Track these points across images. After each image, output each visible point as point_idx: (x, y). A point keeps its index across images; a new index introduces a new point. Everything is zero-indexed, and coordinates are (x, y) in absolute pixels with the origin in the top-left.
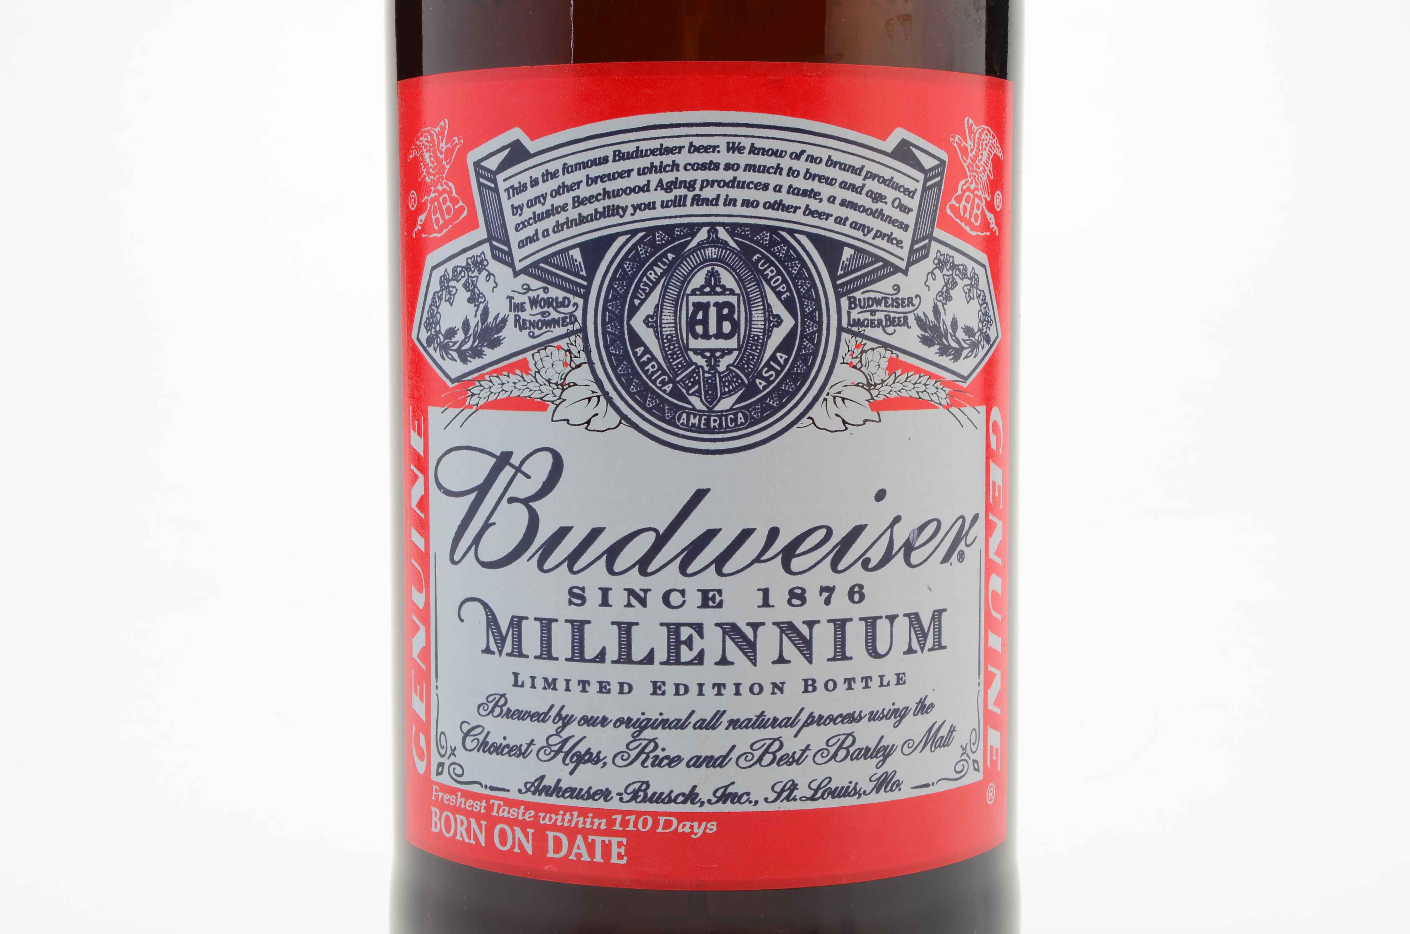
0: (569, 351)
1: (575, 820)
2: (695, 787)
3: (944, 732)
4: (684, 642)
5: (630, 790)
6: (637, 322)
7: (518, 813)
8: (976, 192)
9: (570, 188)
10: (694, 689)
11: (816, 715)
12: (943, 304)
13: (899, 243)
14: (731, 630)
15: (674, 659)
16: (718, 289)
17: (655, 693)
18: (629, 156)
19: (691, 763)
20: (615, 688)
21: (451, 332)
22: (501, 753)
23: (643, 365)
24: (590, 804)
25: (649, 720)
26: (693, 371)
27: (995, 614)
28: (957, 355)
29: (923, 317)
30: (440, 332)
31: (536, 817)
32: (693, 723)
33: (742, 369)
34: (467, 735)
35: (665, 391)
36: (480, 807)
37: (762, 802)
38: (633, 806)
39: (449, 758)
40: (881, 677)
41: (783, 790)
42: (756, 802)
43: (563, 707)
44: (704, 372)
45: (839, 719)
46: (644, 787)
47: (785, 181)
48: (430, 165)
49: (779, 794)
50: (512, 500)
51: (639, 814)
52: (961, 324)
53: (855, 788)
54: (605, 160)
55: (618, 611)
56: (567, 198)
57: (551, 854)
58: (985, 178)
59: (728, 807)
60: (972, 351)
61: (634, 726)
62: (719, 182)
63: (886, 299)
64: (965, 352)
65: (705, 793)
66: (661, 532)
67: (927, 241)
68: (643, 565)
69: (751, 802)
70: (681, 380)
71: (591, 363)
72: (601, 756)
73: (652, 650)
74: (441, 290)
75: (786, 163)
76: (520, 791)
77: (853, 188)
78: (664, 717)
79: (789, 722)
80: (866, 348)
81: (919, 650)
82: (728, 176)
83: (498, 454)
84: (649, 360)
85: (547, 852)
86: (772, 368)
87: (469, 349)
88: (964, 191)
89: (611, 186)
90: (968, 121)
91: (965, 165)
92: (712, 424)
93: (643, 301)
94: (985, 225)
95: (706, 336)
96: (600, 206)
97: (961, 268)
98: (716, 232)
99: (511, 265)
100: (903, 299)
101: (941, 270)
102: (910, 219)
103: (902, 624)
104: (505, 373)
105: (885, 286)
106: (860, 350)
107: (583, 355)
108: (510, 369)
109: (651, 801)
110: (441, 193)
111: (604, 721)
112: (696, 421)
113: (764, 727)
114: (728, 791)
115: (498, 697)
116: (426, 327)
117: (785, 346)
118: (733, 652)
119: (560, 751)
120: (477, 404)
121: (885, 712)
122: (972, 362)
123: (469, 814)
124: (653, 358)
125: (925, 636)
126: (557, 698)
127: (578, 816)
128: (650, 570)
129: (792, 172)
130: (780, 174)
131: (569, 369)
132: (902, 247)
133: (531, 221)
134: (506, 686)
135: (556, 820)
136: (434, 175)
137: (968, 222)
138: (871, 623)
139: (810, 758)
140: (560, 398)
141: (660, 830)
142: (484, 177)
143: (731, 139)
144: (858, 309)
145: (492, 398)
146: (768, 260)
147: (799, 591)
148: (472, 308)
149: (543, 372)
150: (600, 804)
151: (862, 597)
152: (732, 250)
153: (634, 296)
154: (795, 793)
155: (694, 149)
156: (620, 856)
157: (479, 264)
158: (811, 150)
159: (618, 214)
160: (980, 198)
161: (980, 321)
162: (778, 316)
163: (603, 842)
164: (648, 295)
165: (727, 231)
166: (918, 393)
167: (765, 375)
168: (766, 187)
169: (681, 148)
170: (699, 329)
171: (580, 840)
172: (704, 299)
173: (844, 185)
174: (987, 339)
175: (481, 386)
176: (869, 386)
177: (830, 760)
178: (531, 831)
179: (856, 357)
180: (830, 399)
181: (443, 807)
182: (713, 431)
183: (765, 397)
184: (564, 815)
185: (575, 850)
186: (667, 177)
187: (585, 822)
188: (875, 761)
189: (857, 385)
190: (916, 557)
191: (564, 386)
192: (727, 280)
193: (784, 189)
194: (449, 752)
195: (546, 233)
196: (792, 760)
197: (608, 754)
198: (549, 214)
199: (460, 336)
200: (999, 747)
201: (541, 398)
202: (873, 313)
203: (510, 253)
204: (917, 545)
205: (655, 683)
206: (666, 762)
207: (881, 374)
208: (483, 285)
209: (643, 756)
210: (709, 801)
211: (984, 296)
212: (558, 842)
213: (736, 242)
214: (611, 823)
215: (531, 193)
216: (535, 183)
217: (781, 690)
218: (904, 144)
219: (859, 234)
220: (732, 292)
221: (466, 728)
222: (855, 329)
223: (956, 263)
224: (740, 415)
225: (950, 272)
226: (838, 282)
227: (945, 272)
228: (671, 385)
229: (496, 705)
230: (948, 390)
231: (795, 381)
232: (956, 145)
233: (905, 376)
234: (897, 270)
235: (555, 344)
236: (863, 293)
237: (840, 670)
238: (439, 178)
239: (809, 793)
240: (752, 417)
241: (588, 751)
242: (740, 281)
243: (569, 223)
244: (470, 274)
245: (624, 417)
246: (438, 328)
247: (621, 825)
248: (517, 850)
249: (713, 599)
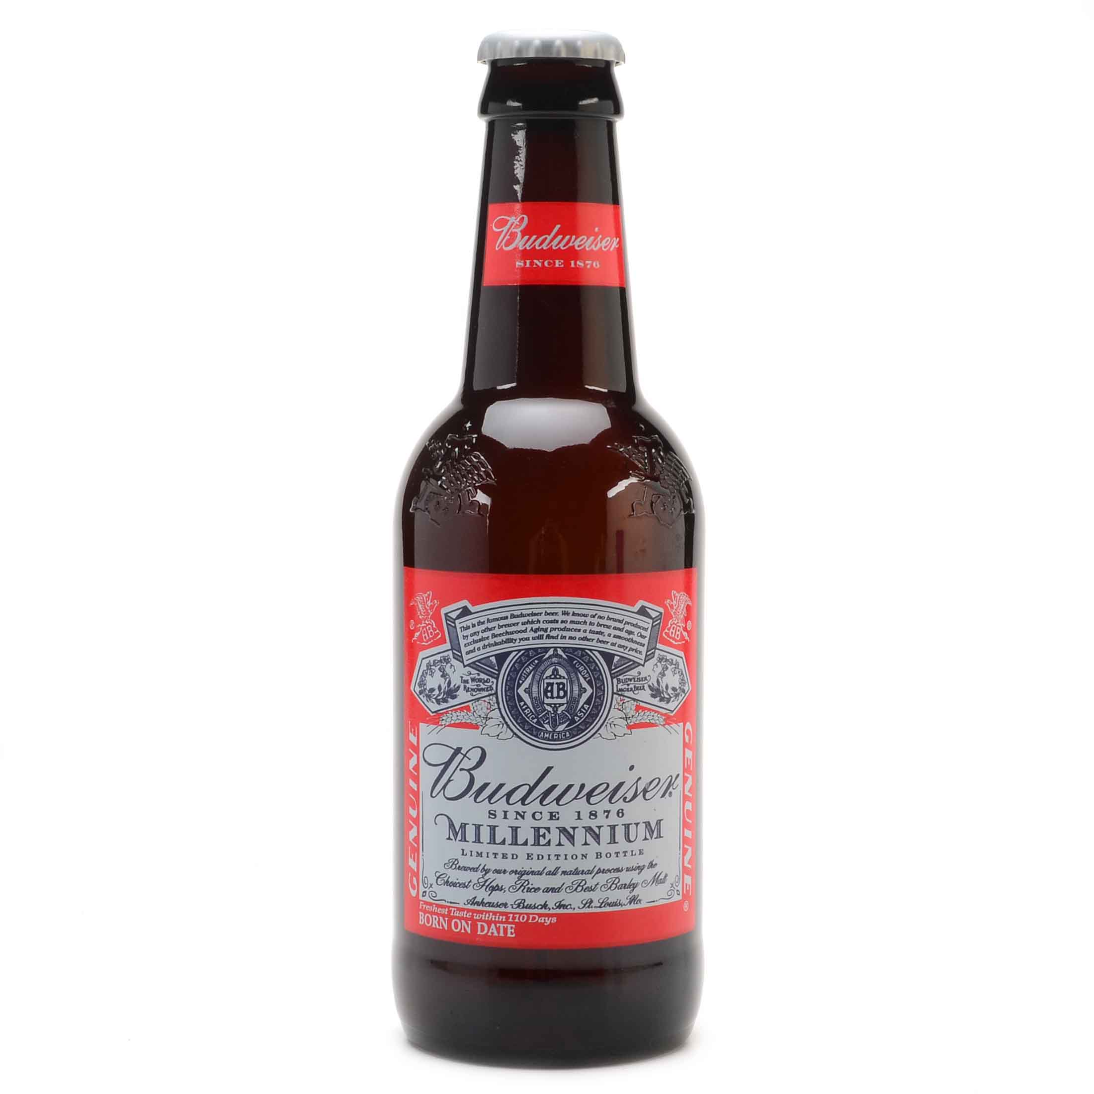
0: (489, 703)
1: (492, 917)
2: (546, 902)
3: (662, 877)
4: (542, 836)
5: (516, 903)
6: (521, 691)
7: (464, 914)
8: (678, 624)
9: (490, 630)
10: (546, 857)
11: (602, 869)
12: (662, 678)
13: (640, 653)
14: (563, 830)
15: (537, 843)
16: (558, 677)
17: (528, 859)
18: (518, 616)
19: (545, 891)
20: (510, 856)
21: (432, 690)
22: (456, 886)
23: (523, 710)
24: (498, 909)
25: (525, 871)
26: (546, 713)
27: (688, 820)
28: (668, 701)
29: (652, 685)
30: (426, 689)
31: (472, 916)
32: (545, 872)
33: (568, 712)
34: (438, 878)
35: (533, 722)
36: (445, 911)
37: (577, 908)
38: (518, 910)
39: (429, 888)
40: (632, 851)
41: (586, 903)
42: (574, 909)
43: (485, 865)
44: (551, 714)
45: (612, 871)
46: (523, 901)
47: (588, 628)
48: (422, 611)
49: (585, 905)
50: (461, 770)
51: (520, 914)
52: (670, 687)
53: (620, 902)
54: (506, 618)
55: (512, 821)
56: (489, 634)
57: (479, 933)
58: (682, 616)
59: (562, 911)
60: (676, 698)
61: (518, 874)
62: (558, 629)
63: (634, 678)
64: (672, 699)
65: (551, 905)
66: (531, 785)
67: (653, 651)
68: (523, 800)
69: (571, 908)
70: (541, 717)
71: (500, 709)
72: (503, 887)
73: (527, 840)
74: (427, 670)
75: (588, 619)
76: (465, 904)
77: (619, 629)
78: (533, 870)
79: (589, 872)
80: (625, 701)
81: (650, 838)
82: (563, 626)
83: (455, 748)
84: (526, 708)
85: (477, 932)
86: (582, 712)
87: (441, 699)
88: (671, 625)
89: (509, 629)
90: (674, 592)
91: (672, 613)
92: (555, 737)
93: (523, 682)
94: (683, 638)
95: (552, 697)
96: (504, 638)
97: (670, 660)
98: (557, 651)
99: (462, 662)
100: (642, 678)
101: (660, 662)
102: (645, 641)
103: (642, 827)
104: (459, 711)
105: (634, 673)
106: (622, 702)
107: (496, 705)
108: (461, 709)
109: (526, 908)
110: (427, 625)
111: (505, 872)
112: (548, 735)
113: (578, 874)
114: (562, 903)
115: (454, 860)
116: (419, 686)
117: (588, 702)
118: (564, 840)
119: (484, 885)
120: (445, 725)
121: (634, 867)
122: (676, 703)
123: (438, 915)
124: (528, 707)
125: (653, 832)
126: (482, 861)
127: (492, 915)
128: (526, 803)
129: (591, 624)
130: (586, 624)
131: (489, 711)
132: (641, 654)
133: (472, 643)
134: (458, 855)
135: (482, 917)
136: (424, 616)
137: (674, 639)
138: (627, 826)
139: (599, 889)
140: (485, 723)
141: (530, 921)
142: (449, 621)
143: (564, 610)
144: (622, 684)
145: (453, 722)
146: (580, 663)
147: (594, 812)
148: (443, 679)
149: (477, 712)
150: (503, 909)
151: (623, 815)
152: (564, 659)
153: (520, 679)
154: (592, 904)
155: (547, 614)
156: (512, 933)
157: (447, 660)
158: (600, 613)
159: (512, 642)
160: (680, 627)
161: (680, 683)
162: (585, 688)
163: (504, 927)
164: (526, 679)
165: (562, 651)
166: (649, 720)
167: (579, 715)
168: (579, 631)
169: (541, 614)
170: (549, 694)
171: (493, 925)
172: (551, 681)
173: (615, 628)
174: (684, 691)
175: (447, 716)
176: (626, 718)
177: (608, 889)
178: (470, 922)
179: (621, 705)
180: (608, 725)
181: (425, 912)
182: (555, 740)
183: (579, 725)
184: (485, 915)
185: (491, 931)
186: (535, 626)
187: (495, 918)
188: (629, 890)
189: (621, 718)
190: (648, 796)
191: (487, 719)
192: (562, 672)
193: (588, 631)
194: (429, 886)
195: (479, 649)
196: (590, 889)
197: (506, 886)
198: (480, 640)
199: (437, 692)
200: (690, 883)
201: (476, 724)
202: (628, 685)
203: (462, 657)
204: (649, 790)
205: (528, 854)
206: (533, 890)
207: (633, 713)
208: (448, 670)
209: (523, 887)
210: (553, 908)
211: (682, 672)
212: (482, 927)
213: (566, 655)
214: (508, 918)
215: (472, 630)
216: (474, 626)
217: (586, 857)
218: (643, 607)
219: (622, 650)
220: (564, 678)
221: (438, 874)
222: (620, 693)
223: (668, 658)
224: (567, 733)
225: (664, 663)
226: (613, 672)
227: (662, 663)
228: (536, 720)
229: (453, 864)
230: (664, 717)
231: (592, 717)
232: (668, 605)
233: (643, 712)
234: (639, 664)
235: (483, 699)
236: (624, 676)
237: (613, 848)
238: (426, 618)
239: (599, 905)
240: (573, 734)
241: (497, 885)
242: (568, 673)
243: (490, 645)
244: (442, 664)
245: (515, 734)
246: (425, 687)
247: (512, 919)
248: (463, 931)
249: (555, 816)
